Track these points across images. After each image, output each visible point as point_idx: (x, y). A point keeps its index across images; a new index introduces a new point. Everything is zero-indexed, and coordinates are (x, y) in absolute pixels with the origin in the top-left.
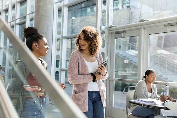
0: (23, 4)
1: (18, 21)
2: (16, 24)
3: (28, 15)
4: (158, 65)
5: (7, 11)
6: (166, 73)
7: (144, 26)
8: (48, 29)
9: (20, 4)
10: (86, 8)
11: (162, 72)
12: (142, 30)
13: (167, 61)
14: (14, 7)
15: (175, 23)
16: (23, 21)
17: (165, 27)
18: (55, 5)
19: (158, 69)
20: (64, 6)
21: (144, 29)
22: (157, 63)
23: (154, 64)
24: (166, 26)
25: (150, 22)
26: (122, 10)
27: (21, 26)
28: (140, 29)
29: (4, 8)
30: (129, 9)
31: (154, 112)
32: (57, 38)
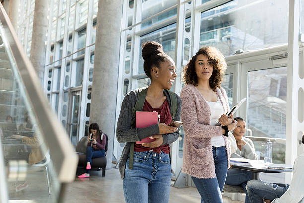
0: (83, 33)
1: (75, 56)
2: (73, 60)
3: (88, 47)
4: (270, 120)
5: (61, 43)
6: (280, 130)
7: (241, 60)
8: (112, 65)
9: (78, 33)
10: (170, 41)
11: (276, 130)
12: (239, 65)
13: (283, 114)
14: (70, 38)
15: (284, 55)
16: (81, 56)
17: (271, 61)
18: (123, 33)
19: (269, 126)
20: (135, 35)
21: (241, 63)
22: (269, 118)
23: (264, 118)
24: (272, 59)
25: (249, 54)
26: (219, 43)
27: (80, 62)
28: (235, 64)
29: (58, 39)
30: (229, 41)
31: (248, 177)
32: (125, 78)
